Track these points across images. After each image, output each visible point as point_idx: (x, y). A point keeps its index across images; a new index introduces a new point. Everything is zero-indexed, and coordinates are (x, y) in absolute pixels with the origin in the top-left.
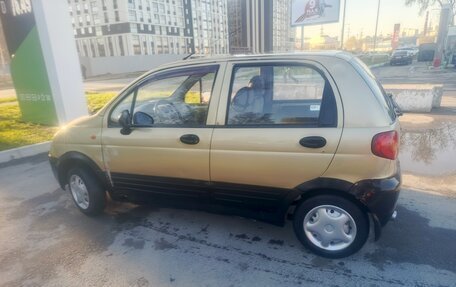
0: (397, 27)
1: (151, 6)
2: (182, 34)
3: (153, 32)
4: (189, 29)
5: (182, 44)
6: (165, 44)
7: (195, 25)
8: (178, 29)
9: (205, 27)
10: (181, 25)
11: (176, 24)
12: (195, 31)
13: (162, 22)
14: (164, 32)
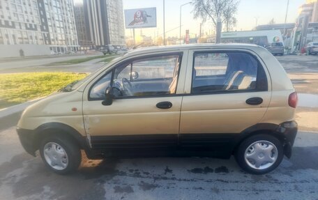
0: (187, 32)
1: (10, 6)
2: (39, 29)
3: (13, 26)
4: (44, 26)
5: (40, 37)
6: (25, 36)
7: (49, 24)
8: (35, 26)
9: (57, 25)
10: (37, 22)
11: (33, 21)
12: (50, 28)
13: (21, 20)
14: (23, 27)
